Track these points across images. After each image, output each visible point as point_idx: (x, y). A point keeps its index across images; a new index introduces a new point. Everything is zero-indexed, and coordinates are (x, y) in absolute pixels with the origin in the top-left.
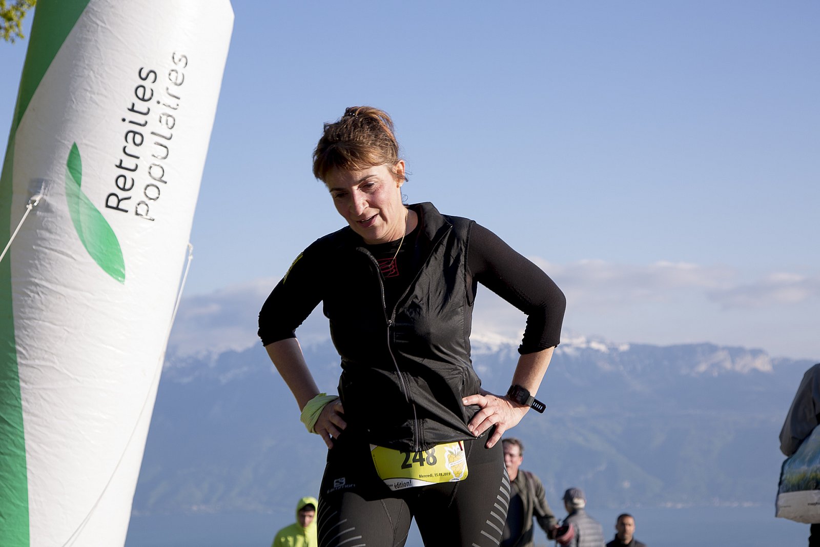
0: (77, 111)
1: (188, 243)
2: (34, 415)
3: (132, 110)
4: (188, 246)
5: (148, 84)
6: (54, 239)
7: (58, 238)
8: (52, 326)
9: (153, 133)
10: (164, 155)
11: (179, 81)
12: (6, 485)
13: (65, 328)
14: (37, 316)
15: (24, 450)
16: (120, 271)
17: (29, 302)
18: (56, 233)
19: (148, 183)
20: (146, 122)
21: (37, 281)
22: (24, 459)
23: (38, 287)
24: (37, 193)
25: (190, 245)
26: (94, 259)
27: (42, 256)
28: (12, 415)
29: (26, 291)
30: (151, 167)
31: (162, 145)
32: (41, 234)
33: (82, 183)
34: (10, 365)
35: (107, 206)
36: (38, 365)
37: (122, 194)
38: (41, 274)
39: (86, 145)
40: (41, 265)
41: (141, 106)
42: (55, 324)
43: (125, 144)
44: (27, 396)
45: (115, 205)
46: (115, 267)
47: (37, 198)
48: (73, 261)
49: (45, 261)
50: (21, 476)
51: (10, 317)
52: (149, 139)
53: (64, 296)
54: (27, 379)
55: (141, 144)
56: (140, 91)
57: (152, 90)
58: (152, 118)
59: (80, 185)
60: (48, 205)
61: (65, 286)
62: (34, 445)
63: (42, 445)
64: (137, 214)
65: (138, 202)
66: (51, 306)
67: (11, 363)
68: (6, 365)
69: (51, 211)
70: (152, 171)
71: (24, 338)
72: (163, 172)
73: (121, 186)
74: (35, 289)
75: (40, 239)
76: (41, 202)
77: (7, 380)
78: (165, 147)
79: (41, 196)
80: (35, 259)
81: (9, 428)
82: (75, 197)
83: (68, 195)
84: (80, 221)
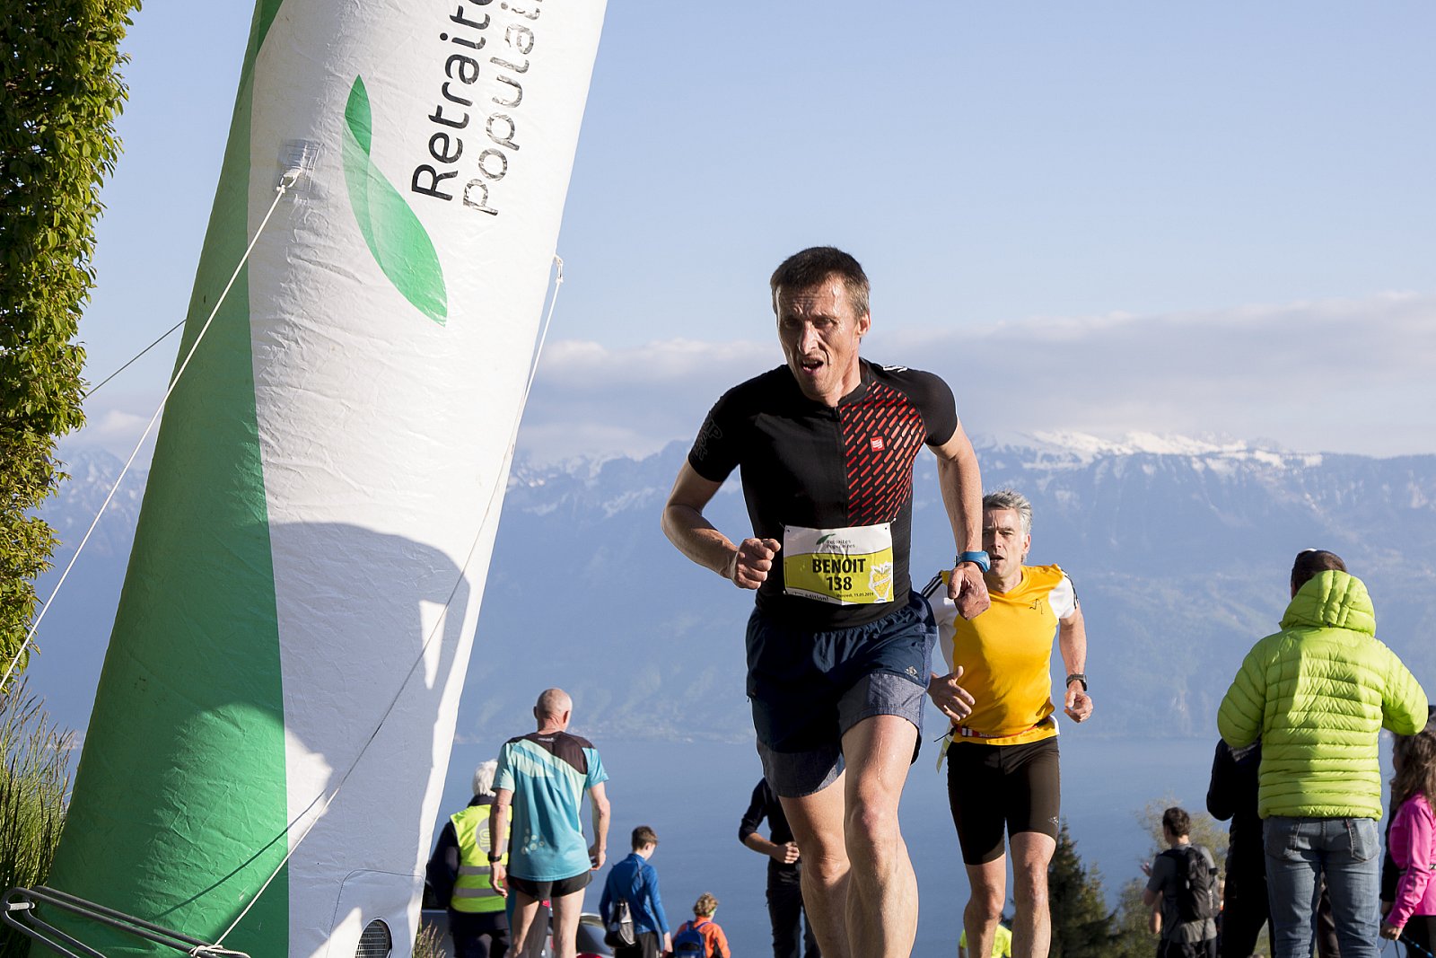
0: (363, 21)
1: (554, 255)
2: (294, 554)
3: (459, 19)
4: (555, 260)
6: (324, 246)
7: (332, 244)
8: (320, 398)
9: (494, 60)
10: (515, 99)
12: (246, 675)
13: (343, 401)
14: (294, 381)
15: (274, 613)
16: (438, 302)
17: (281, 355)
18: (326, 236)
19: (487, 149)
20: (483, 41)
21: (293, 319)
23: (297, 331)
24: (293, 165)
25: (558, 258)
26: (393, 281)
27: (302, 276)
29: (275, 335)
30: (491, 120)
31: (509, 83)
32: (300, 237)
33: (371, 148)
34: (249, 465)
35: (415, 188)
36: (297, 466)
37: (440, 169)
38: (302, 308)
39: (380, 83)
40: (301, 291)
41: (474, 13)
42: (325, 395)
43: (448, 79)
45: (429, 188)
46: (430, 296)
47: (294, 174)
48: (357, 284)
49: (307, 285)
51: (249, 382)
52: (488, 72)
53: (342, 346)
54: (278, 490)
55: (474, 79)
58: (493, 34)
59: (369, 154)
60: (314, 186)
61: (341, 328)
62: (290, 604)
63: (306, 606)
64: (467, 202)
65: (469, 182)
66: (319, 363)
67: (251, 461)
68: (241, 464)
69: (318, 197)
70: (495, 127)
71: (273, 418)
72: (513, 128)
73: (440, 152)
74: (291, 334)
75: (300, 245)
76: (302, 181)
77: (243, 490)
78: (516, 86)
79: (302, 170)
80: (291, 281)
81: (247, 574)
82: (360, 173)
83: (348, 169)
84: (367, 215)
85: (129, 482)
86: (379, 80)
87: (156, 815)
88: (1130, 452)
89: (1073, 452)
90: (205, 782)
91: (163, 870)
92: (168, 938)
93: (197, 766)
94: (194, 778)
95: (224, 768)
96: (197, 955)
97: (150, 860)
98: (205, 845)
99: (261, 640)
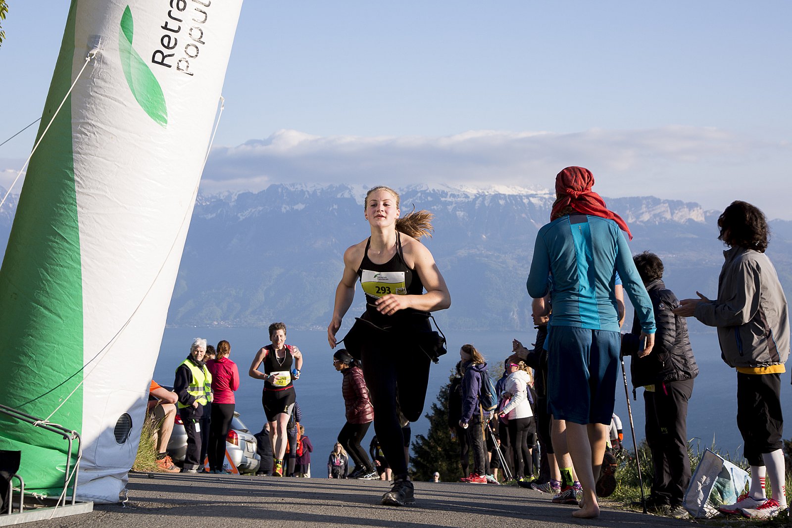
2: (90, 236)
4: (221, 98)
6: (109, 88)
7: (112, 87)
8: (105, 161)
10: (203, 20)
12: (65, 293)
13: (116, 163)
14: (93, 154)
15: (80, 265)
16: (164, 117)
17: (86, 140)
18: (110, 83)
19: (189, 43)
21: (93, 123)
22: (79, 271)
23: (94, 128)
24: (94, 47)
26: (142, 105)
27: (98, 101)
28: (70, 234)
29: (84, 130)
30: (191, 29)
31: (201, 11)
32: (97, 83)
33: (133, 41)
35: (154, 61)
36: (93, 194)
37: (166, 52)
38: (97, 117)
40: (96, 109)
42: (107, 160)
43: (171, 9)
44: (83, 219)
45: (160, 61)
46: (159, 114)
47: (95, 52)
48: (123, 107)
49: (100, 106)
50: (77, 286)
51: (70, 152)
52: (191, 6)
53: (116, 136)
54: (83, 205)
55: (184, 9)
59: (132, 44)
60: (104, 58)
61: (116, 128)
62: (88, 260)
63: (95, 261)
64: (178, 69)
65: (179, 59)
66: (104, 144)
67: (70, 190)
68: (66, 192)
69: (106, 64)
70: (192, 33)
71: (81, 170)
72: (202, 34)
73: (166, 44)
74: (91, 129)
75: (97, 87)
76: (98, 55)
77: (66, 204)
78: (204, 13)
79: (98, 50)
80: (92, 104)
81: (67, 245)
82: (127, 53)
83: (121, 50)
84: (130, 73)
85: (9, 199)
86: (137, 8)
87: (20, 360)
88: (493, 194)
89: (465, 193)
90: (44, 344)
91: (23, 385)
92: (24, 417)
93: (40, 336)
94: (39, 342)
95: (54, 338)
96: (37, 425)
97: (17, 381)
98: (44, 374)
99: (73, 276)
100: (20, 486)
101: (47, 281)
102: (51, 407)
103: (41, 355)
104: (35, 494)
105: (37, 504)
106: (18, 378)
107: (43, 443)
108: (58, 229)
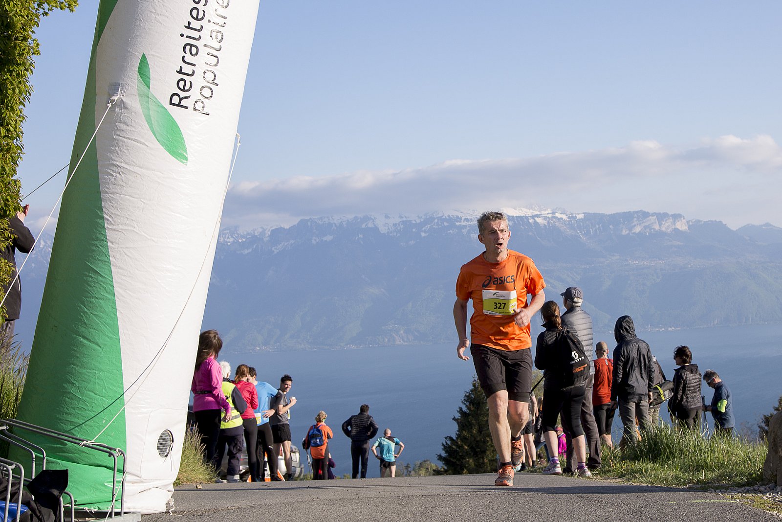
0: (145, 29)
1: (236, 133)
2: (121, 269)
3: (188, 27)
4: (237, 135)
5: (200, 6)
6: (131, 130)
7: (134, 130)
8: (131, 198)
9: (205, 45)
10: (216, 63)
11: (225, 4)
12: (102, 323)
13: (141, 199)
14: (119, 191)
15: (114, 296)
16: (184, 154)
17: (113, 180)
18: (131, 126)
19: (203, 85)
20: (200, 37)
21: (119, 164)
22: (114, 302)
23: (119, 168)
24: (115, 94)
25: (238, 134)
26: (163, 146)
27: (121, 144)
28: (103, 268)
29: (109, 171)
30: (205, 72)
31: (213, 56)
32: (119, 127)
33: (151, 86)
34: (100, 229)
35: (171, 103)
36: (122, 229)
37: (183, 94)
38: (121, 158)
39: (153, 55)
40: (120, 151)
41: (195, 24)
42: (133, 197)
43: (185, 54)
44: (114, 254)
45: (178, 103)
46: (180, 152)
47: (115, 98)
48: (146, 147)
49: (123, 148)
50: (112, 315)
51: (97, 192)
52: (203, 51)
53: (140, 175)
54: (113, 240)
55: (197, 54)
56: (195, 13)
57: (204, 11)
58: (204, 34)
59: (149, 89)
60: (124, 103)
61: (140, 167)
62: (121, 291)
63: (128, 292)
64: (195, 109)
65: (195, 100)
66: (130, 183)
67: (101, 228)
68: (97, 229)
69: (127, 108)
70: (207, 75)
71: (110, 209)
72: (215, 76)
73: (182, 87)
74: (117, 170)
75: (120, 130)
76: (119, 101)
77: (97, 241)
78: (216, 57)
79: (118, 96)
80: (116, 147)
81: (101, 278)
82: (146, 97)
83: (140, 95)
84: (150, 116)
87: (64, 386)
90: (85, 371)
91: (68, 410)
92: (71, 440)
93: (81, 364)
94: (81, 370)
95: (94, 364)
96: (83, 445)
97: (62, 407)
98: (87, 399)
99: (108, 307)
100: (71, 503)
101: (85, 312)
102: (96, 429)
103: (84, 381)
104: (86, 508)
105: (88, 518)
106: (64, 404)
107: (91, 462)
108: (91, 264)
